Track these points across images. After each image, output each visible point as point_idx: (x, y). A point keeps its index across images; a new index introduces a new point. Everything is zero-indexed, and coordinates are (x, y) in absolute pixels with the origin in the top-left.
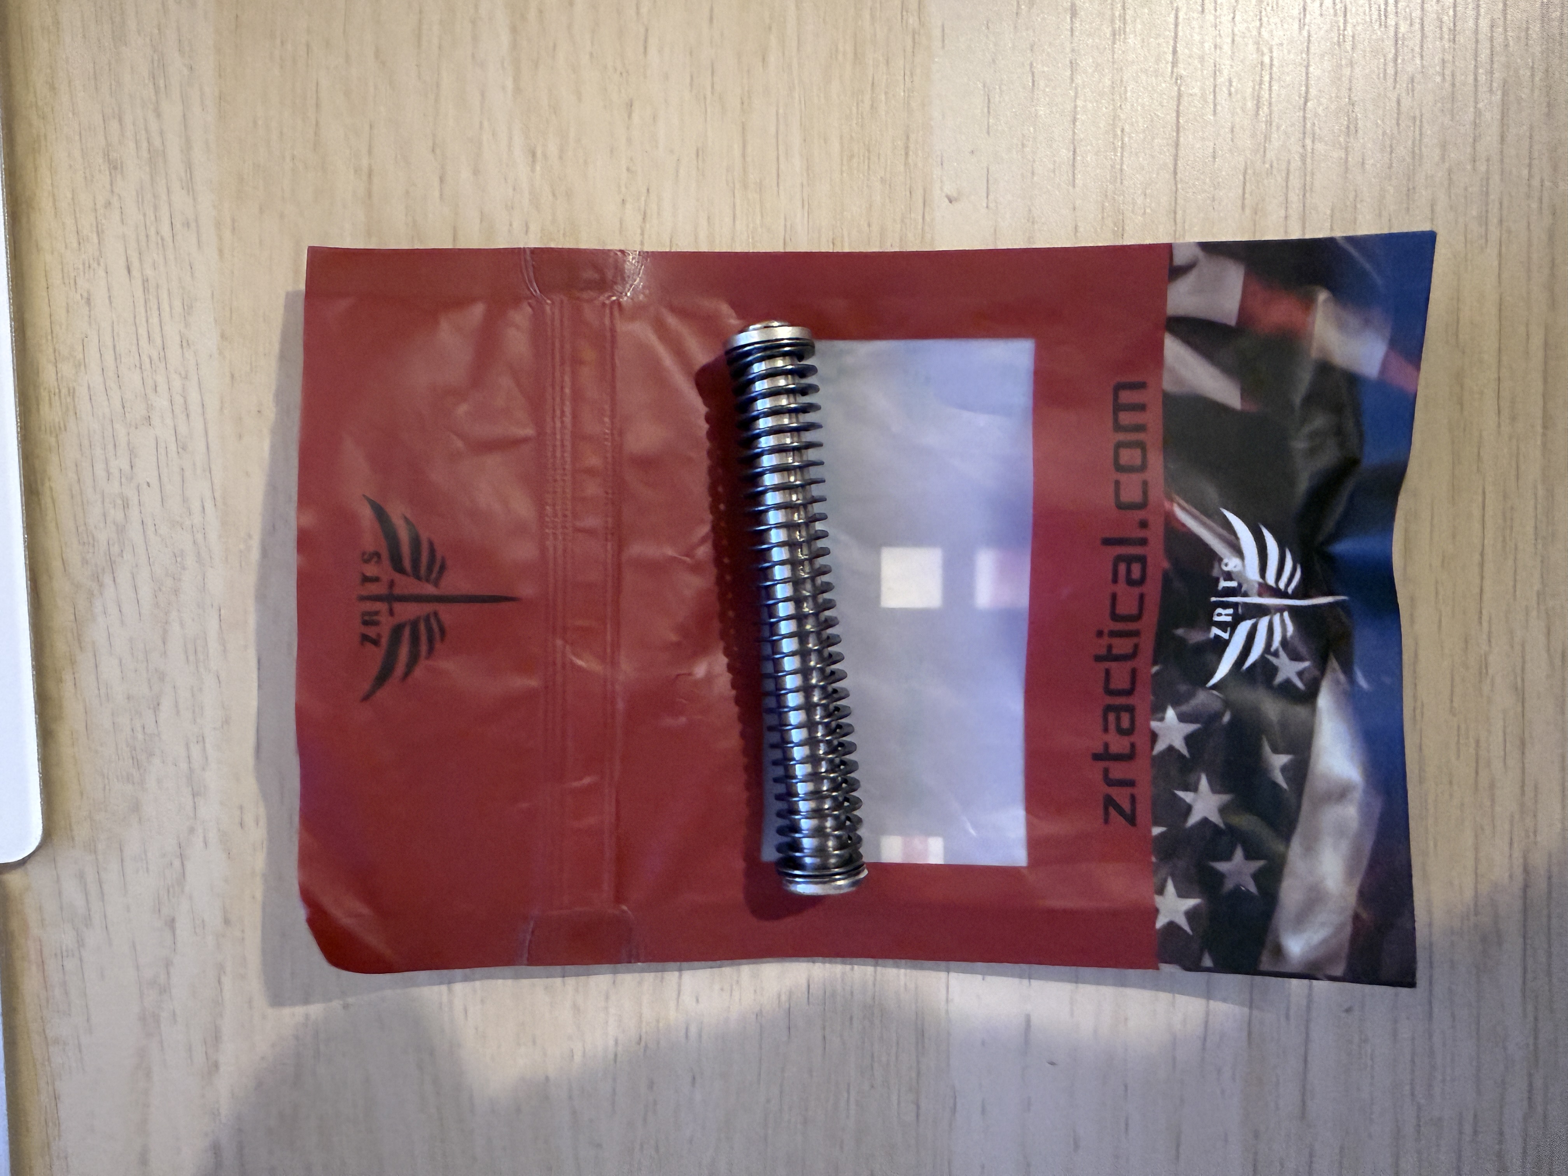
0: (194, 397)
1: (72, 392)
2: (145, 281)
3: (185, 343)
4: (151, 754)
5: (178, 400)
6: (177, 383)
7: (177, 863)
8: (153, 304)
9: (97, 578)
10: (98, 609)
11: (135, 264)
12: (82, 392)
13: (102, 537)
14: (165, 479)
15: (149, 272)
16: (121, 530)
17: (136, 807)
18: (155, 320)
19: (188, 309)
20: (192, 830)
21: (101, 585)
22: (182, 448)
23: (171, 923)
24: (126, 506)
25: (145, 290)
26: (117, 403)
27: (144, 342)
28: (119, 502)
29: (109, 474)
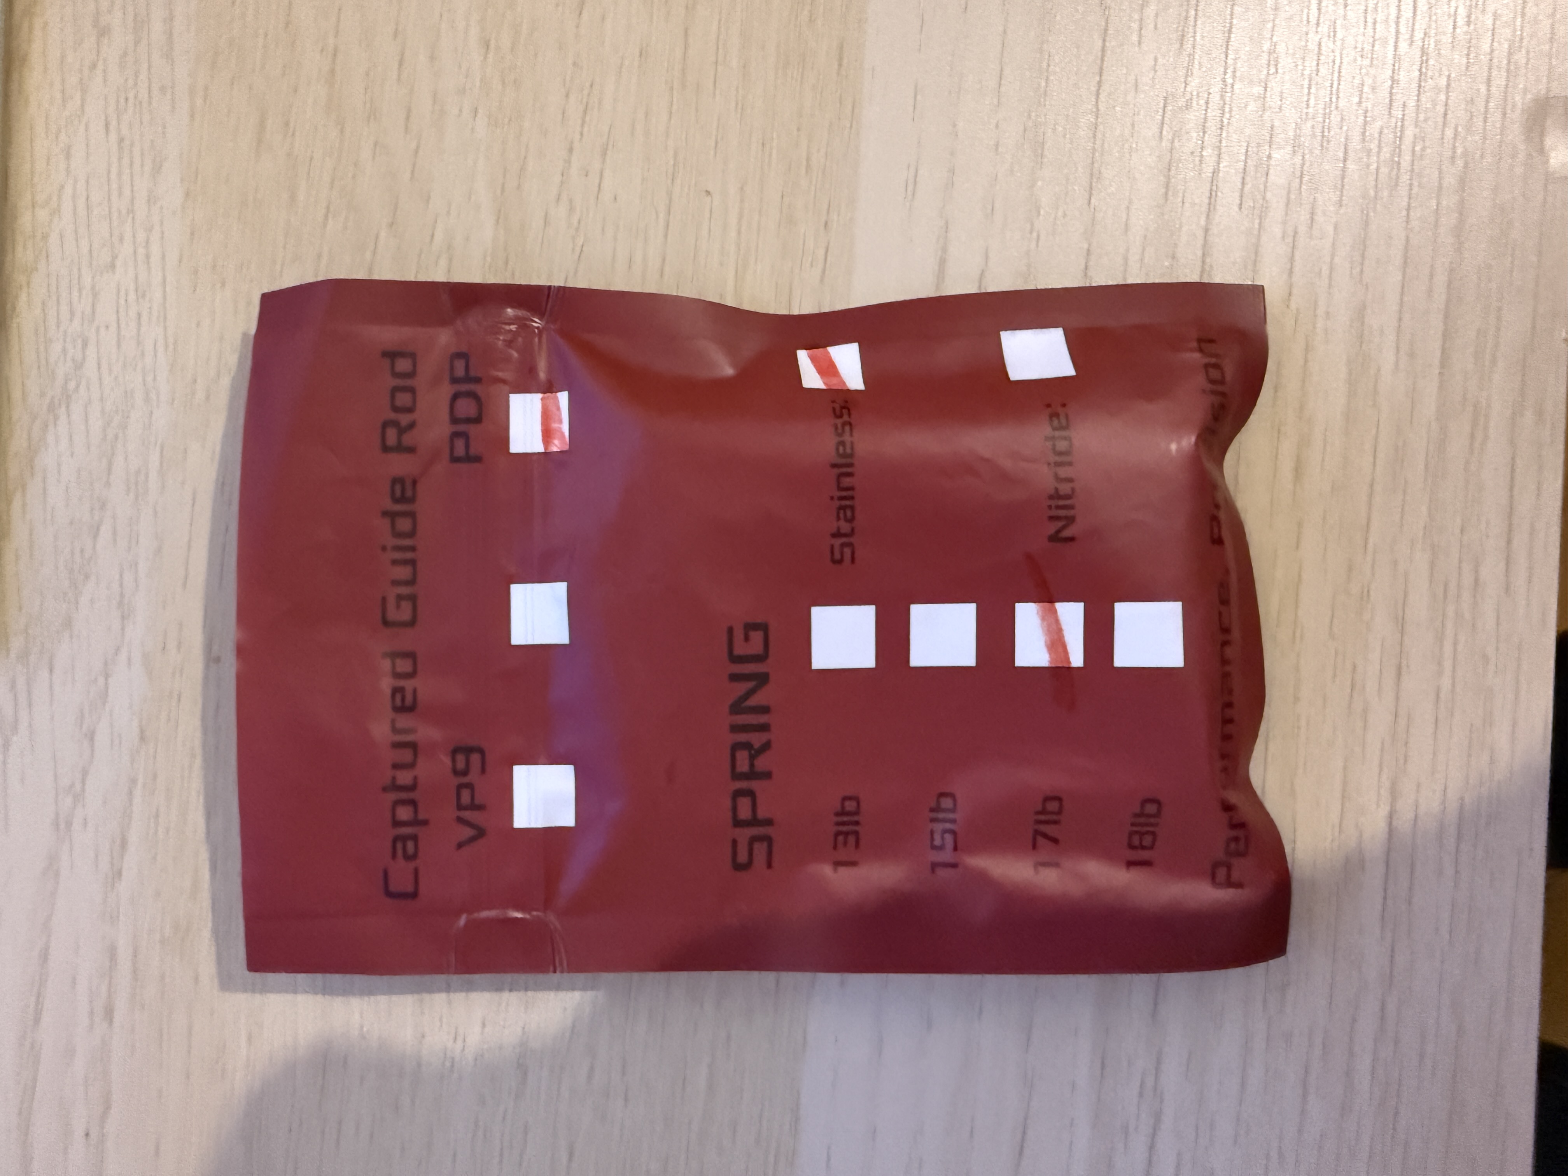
0: (155, 249)
1: (45, 237)
2: (121, 140)
3: (151, 200)
4: (87, 577)
5: (141, 251)
6: (141, 236)
7: (101, 680)
8: (126, 161)
9: (51, 408)
10: (50, 438)
11: (114, 123)
12: (54, 239)
13: (61, 372)
14: (123, 325)
15: (125, 131)
16: (79, 366)
17: (68, 623)
18: (126, 177)
19: (157, 169)
20: (117, 650)
21: (56, 418)
22: (141, 294)
23: (91, 736)
24: (85, 345)
25: (120, 148)
26: (85, 250)
27: (115, 197)
28: (79, 341)
29: (72, 313)
